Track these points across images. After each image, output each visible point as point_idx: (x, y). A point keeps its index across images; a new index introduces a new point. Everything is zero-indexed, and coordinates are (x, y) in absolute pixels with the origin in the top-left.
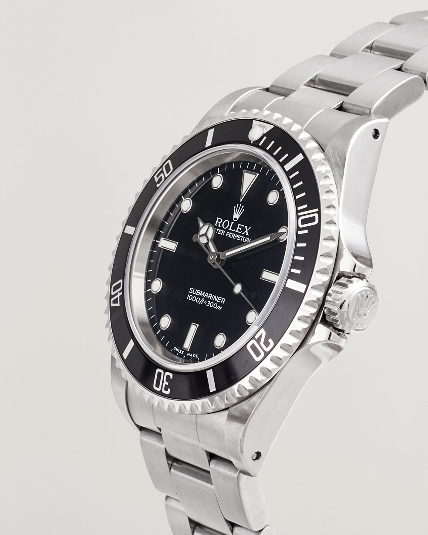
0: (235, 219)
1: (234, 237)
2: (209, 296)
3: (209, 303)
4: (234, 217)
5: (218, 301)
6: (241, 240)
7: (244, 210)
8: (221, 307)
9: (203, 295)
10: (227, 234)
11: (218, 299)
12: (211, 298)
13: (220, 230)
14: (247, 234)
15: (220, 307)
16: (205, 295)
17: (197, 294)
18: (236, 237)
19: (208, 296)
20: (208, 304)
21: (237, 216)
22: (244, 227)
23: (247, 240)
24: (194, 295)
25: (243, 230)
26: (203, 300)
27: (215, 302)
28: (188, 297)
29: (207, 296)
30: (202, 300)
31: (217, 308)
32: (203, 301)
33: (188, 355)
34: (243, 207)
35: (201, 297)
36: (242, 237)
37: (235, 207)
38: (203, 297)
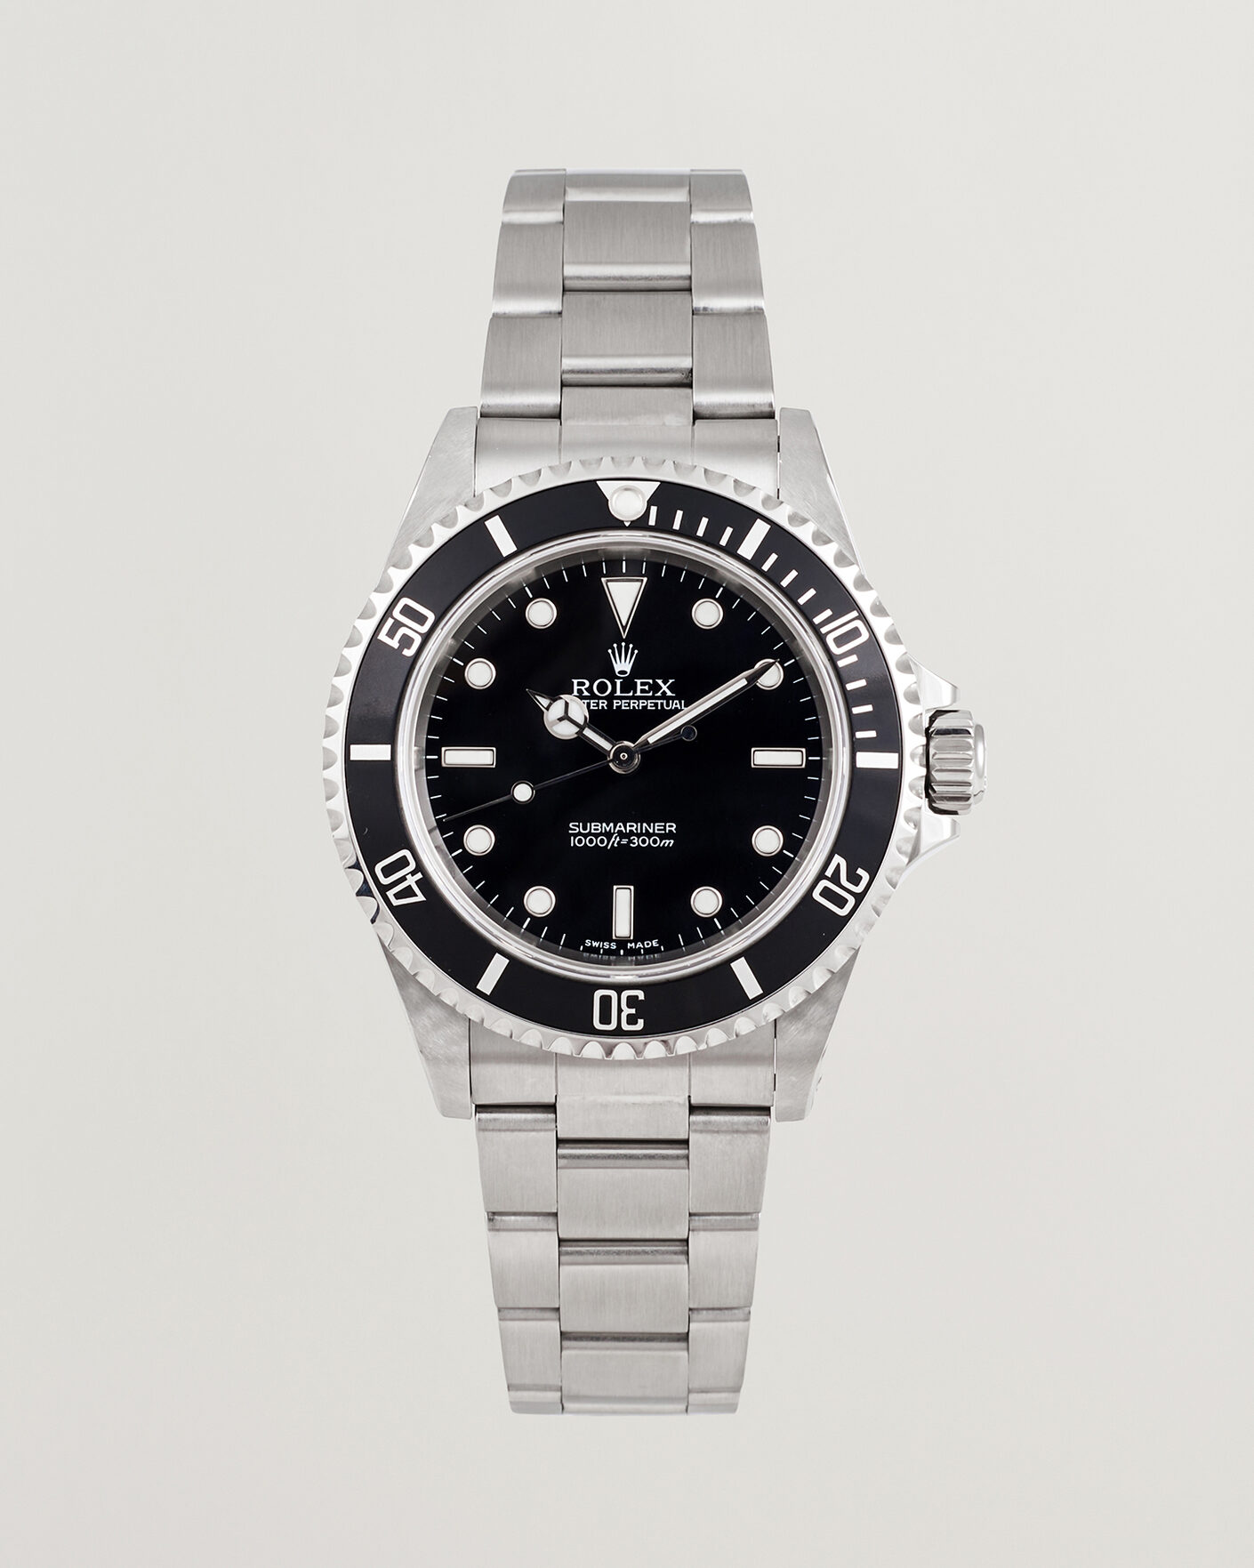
0: (623, 672)
1: (638, 706)
2: (628, 828)
3: (635, 841)
4: (617, 671)
5: (656, 832)
6: (659, 708)
7: (636, 652)
8: (672, 841)
9: (610, 830)
10: (615, 705)
11: (656, 828)
12: (637, 829)
13: (592, 701)
14: (669, 693)
15: (668, 841)
16: (618, 828)
17: (593, 831)
18: (641, 705)
19: (626, 829)
20: (634, 843)
21: (623, 665)
22: (654, 682)
23: (675, 704)
24: (585, 836)
25: (656, 688)
26: (616, 838)
27: (649, 835)
28: (573, 842)
29: (623, 828)
30: (613, 839)
31: (661, 845)
32: (618, 839)
33: (631, 948)
34: (631, 646)
35: (609, 835)
36: (659, 702)
37: (610, 651)
38: (614, 833)
